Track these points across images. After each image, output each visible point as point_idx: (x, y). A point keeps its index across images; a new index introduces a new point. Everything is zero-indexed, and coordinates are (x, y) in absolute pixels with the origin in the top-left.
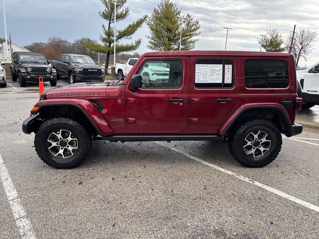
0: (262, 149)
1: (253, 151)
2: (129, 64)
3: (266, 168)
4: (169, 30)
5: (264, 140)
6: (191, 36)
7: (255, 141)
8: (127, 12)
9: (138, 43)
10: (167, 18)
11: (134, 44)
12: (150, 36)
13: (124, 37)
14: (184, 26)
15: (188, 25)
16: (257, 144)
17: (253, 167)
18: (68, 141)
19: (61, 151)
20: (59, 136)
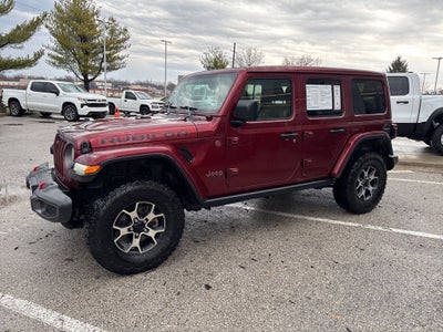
0: (371, 188)
1: (363, 192)
2: (32, 89)
4: (84, 39)
5: (372, 177)
6: (117, 49)
7: (365, 180)
8: (11, 3)
9: (38, 55)
10: (79, 21)
11: (32, 57)
12: (53, 45)
13: (8, 46)
14: (106, 34)
15: (112, 32)
16: (366, 184)
17: (364, 213)
18: (147, 220)
19: (136, 242)
20: (133, 215)
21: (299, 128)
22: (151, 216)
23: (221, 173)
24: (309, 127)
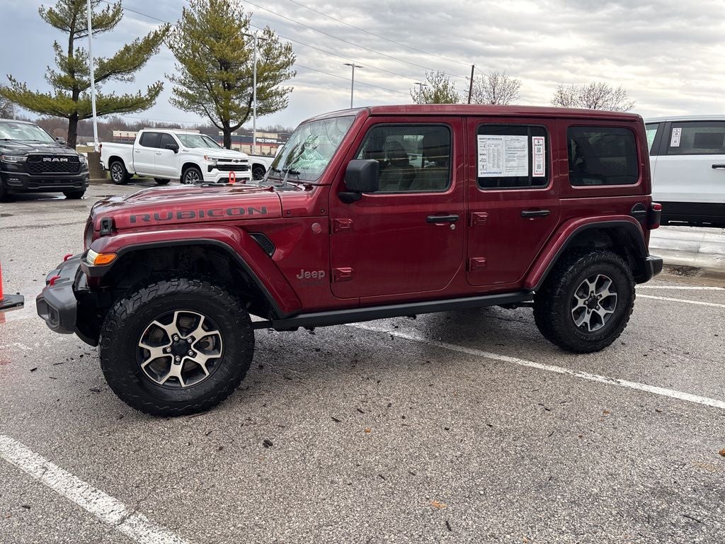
0: (602, 312)
1: (587, 318)
2: (141, 143)
3: (609, 350)
4: (225, 64)
5: (605, 293)
6: (275, 79)
7: (591, 296)
8: (118, 11)
9: (155, 91)
10: (218, 36)
11: (144, 94)
12: (179, 75)
13: (113, 77)
14: (258, 55)
15: (267, 53)
16: (592, 304)
18: (193, 339)
19: (176, 370)
20: (171, 329)
21: (462, 206)
22: (199, 333)
23: (321, 274)
24: (481, 205)
